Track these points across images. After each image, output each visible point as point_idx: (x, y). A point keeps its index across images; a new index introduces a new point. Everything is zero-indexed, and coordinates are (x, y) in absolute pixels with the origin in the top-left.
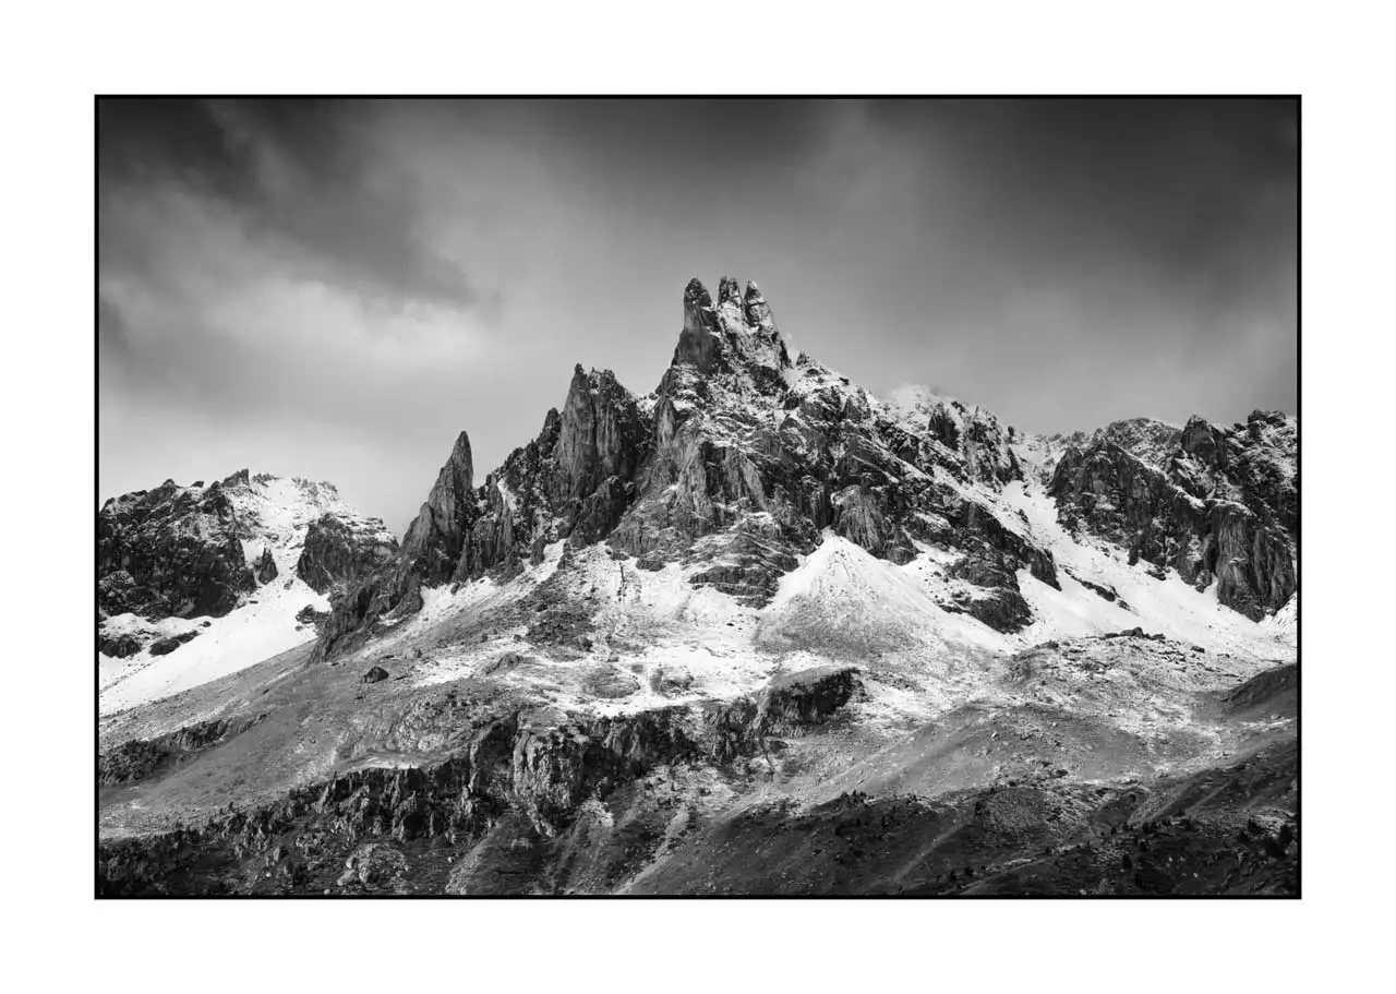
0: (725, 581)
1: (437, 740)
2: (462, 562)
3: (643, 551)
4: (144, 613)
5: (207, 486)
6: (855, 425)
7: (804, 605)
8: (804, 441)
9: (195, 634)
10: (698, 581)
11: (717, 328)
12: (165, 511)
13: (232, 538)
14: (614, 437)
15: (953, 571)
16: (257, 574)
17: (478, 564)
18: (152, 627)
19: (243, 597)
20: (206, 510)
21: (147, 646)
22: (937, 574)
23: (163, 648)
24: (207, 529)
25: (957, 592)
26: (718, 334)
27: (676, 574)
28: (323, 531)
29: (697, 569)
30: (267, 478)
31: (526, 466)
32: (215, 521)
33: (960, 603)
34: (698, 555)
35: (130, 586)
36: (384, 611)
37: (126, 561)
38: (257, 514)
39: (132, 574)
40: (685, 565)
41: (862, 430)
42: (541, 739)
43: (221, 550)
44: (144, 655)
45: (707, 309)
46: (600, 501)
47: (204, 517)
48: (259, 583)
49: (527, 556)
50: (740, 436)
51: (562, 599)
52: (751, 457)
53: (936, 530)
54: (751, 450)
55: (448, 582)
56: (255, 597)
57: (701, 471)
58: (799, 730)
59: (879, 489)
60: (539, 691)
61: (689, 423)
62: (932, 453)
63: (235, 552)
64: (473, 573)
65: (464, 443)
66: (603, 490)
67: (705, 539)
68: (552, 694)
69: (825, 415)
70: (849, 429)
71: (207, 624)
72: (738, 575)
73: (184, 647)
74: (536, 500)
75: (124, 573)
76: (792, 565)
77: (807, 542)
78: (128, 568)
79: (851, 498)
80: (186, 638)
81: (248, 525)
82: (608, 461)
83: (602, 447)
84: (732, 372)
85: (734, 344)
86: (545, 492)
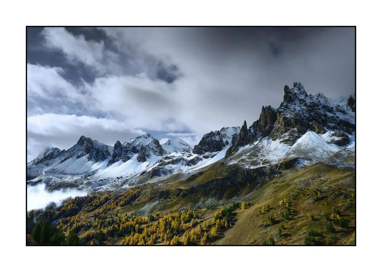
0: (285, 142)
1: (226, 173)
2: (245, 142)
3: (273, 137)
4: (210, 151)
5: (217, 131)
6: (317, 108)
7: (299, 145)
8: (306, 112)
9: (217, 154)
10: (281, 142)
11: (290, 94)
12: (212, 136)
13: (221, 139)
14: (269, 118)
15: (333, 135)
16: (225, 144)
17: (247, 142)
18: (211, 154)
19: (223, 148)
20: (217, 135)
21: (210, 157)
22: (329, 136)
23: (212, 157)
24: (217, 138)
25: (332, 139)
26: (290, 95)
27: (278, 141)
28: (235, 136)
29: (281, 140)
30: (228, 128)
31: (256, 125)
32: (218, 136)
33: (332, 141)
34: (282, 137)
35: (208, 148)
36: (233, 151)
37: (207, 144)
38: (226, 134)
39: (208, 146)
40: (280, 139)
41: (318, 109)
42: (240, 173)
43: (220, 141)
44: (210, 158)
45: (288, 90)
46: (267, 129)
47: (217, 136)
48: (226, 145)
49: (255, 140)
50: (291, 115)
51: (257, 148)
52: (292, 118)
53: (331, 127)
54: (293, 117)
55: (243, 145)
56: (225, 148)
57: (283, 122)
58: (285, 169)
59: (320, 120)
60: (243, 165)
61: (282, 113)
62: (338, 109)
63: (222, 141)
64: (246, 144)
65: (245, 122)
66: (267, 127)
67: (284, 134)
68: (245, 165)
69: (311, 107)
70: (316, 109)
71: (218, 153)
72: (288, 140)
73: (215, 157)
74: (257, 130)
75: (207, 146)
76: (299, 137)
77: (303, 132)
78: (207, 145)
79: (313, 123)
80: (215, 155)
81: (225, 136)
82: (269, 122)
83: (268, 120)
84: (294, 101)
85: (296, 95)
86: (259, 129)
